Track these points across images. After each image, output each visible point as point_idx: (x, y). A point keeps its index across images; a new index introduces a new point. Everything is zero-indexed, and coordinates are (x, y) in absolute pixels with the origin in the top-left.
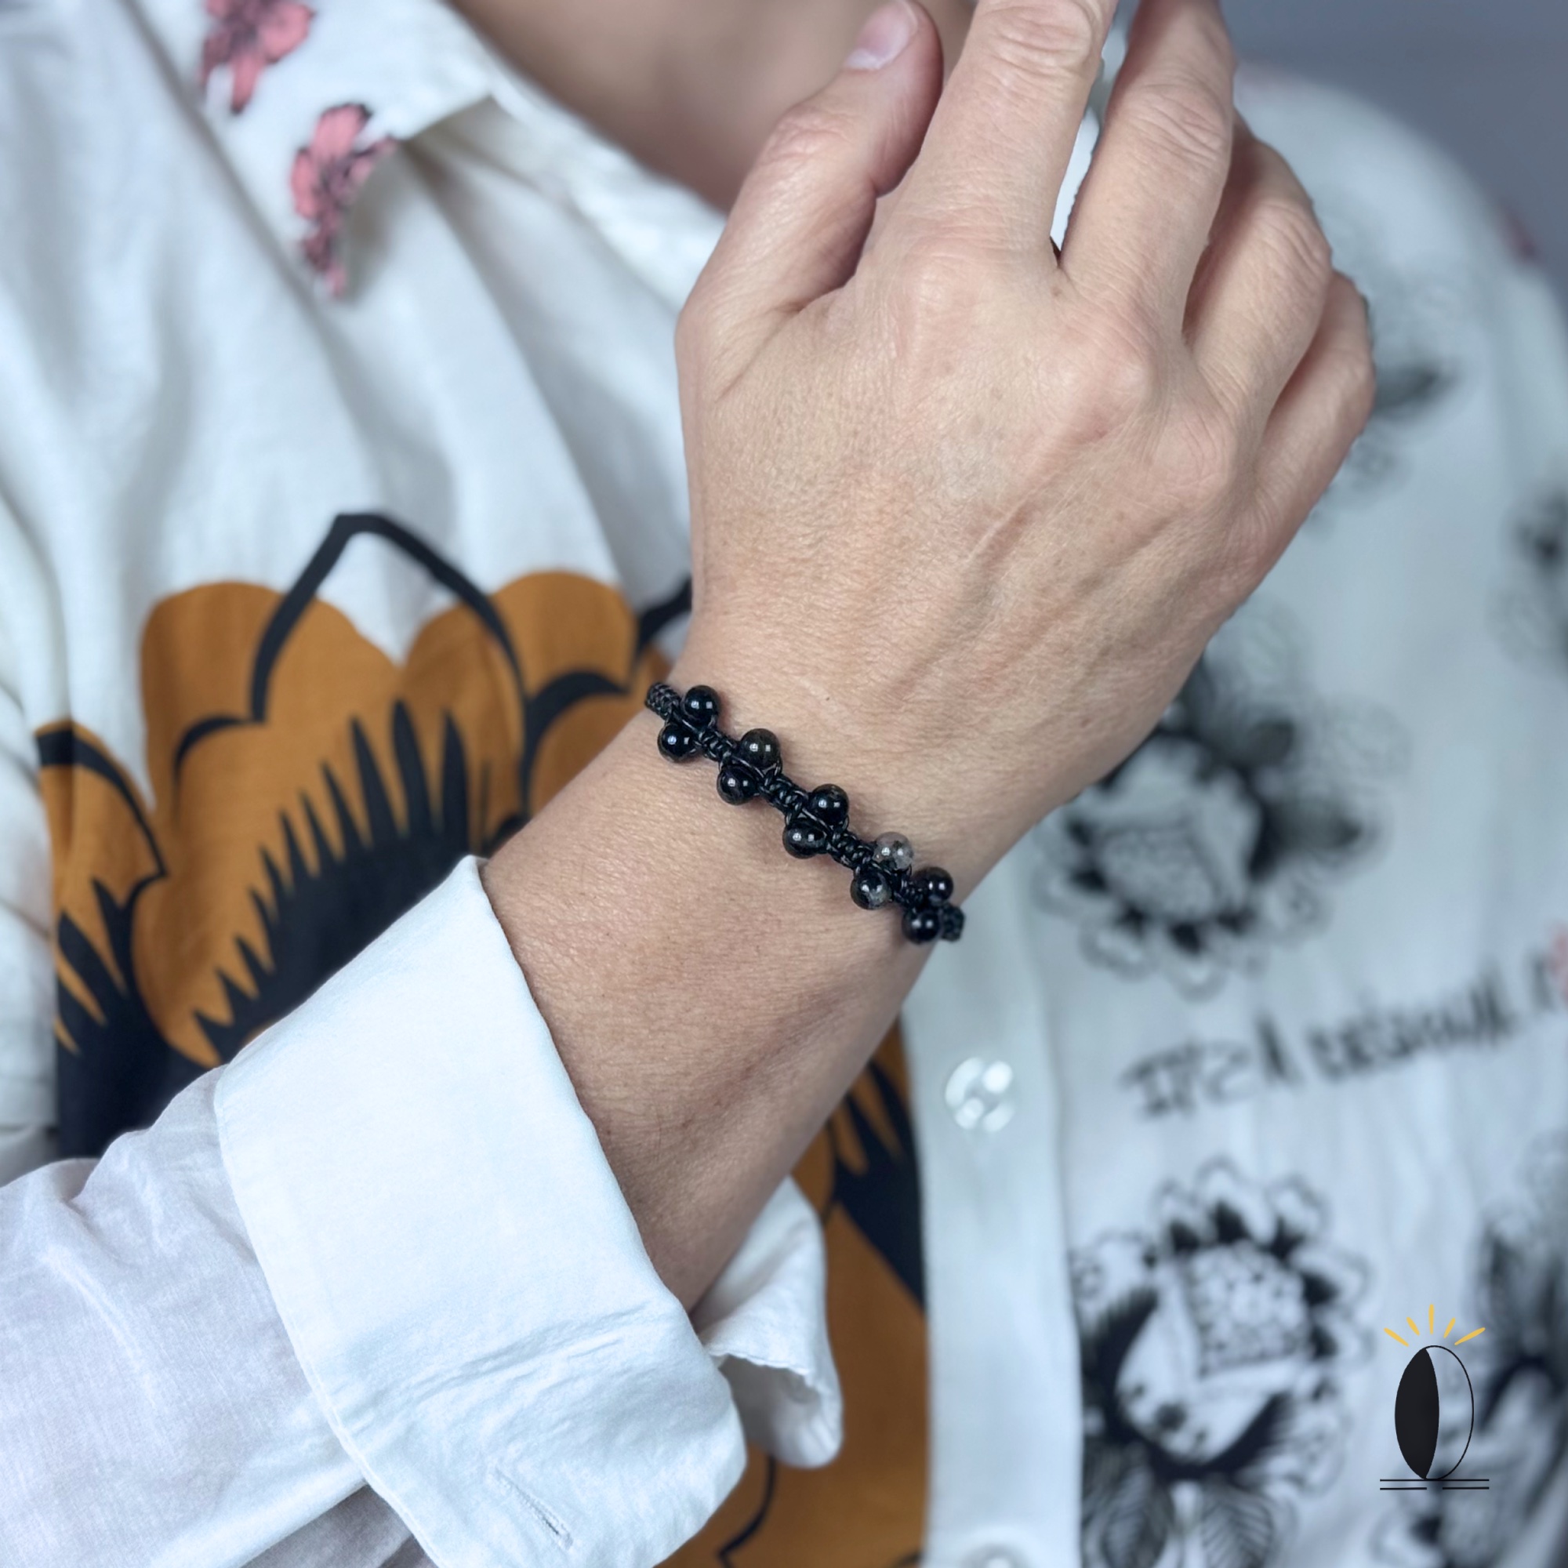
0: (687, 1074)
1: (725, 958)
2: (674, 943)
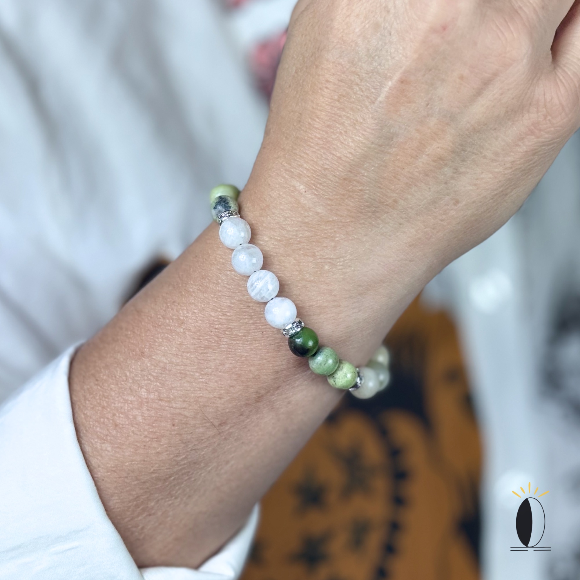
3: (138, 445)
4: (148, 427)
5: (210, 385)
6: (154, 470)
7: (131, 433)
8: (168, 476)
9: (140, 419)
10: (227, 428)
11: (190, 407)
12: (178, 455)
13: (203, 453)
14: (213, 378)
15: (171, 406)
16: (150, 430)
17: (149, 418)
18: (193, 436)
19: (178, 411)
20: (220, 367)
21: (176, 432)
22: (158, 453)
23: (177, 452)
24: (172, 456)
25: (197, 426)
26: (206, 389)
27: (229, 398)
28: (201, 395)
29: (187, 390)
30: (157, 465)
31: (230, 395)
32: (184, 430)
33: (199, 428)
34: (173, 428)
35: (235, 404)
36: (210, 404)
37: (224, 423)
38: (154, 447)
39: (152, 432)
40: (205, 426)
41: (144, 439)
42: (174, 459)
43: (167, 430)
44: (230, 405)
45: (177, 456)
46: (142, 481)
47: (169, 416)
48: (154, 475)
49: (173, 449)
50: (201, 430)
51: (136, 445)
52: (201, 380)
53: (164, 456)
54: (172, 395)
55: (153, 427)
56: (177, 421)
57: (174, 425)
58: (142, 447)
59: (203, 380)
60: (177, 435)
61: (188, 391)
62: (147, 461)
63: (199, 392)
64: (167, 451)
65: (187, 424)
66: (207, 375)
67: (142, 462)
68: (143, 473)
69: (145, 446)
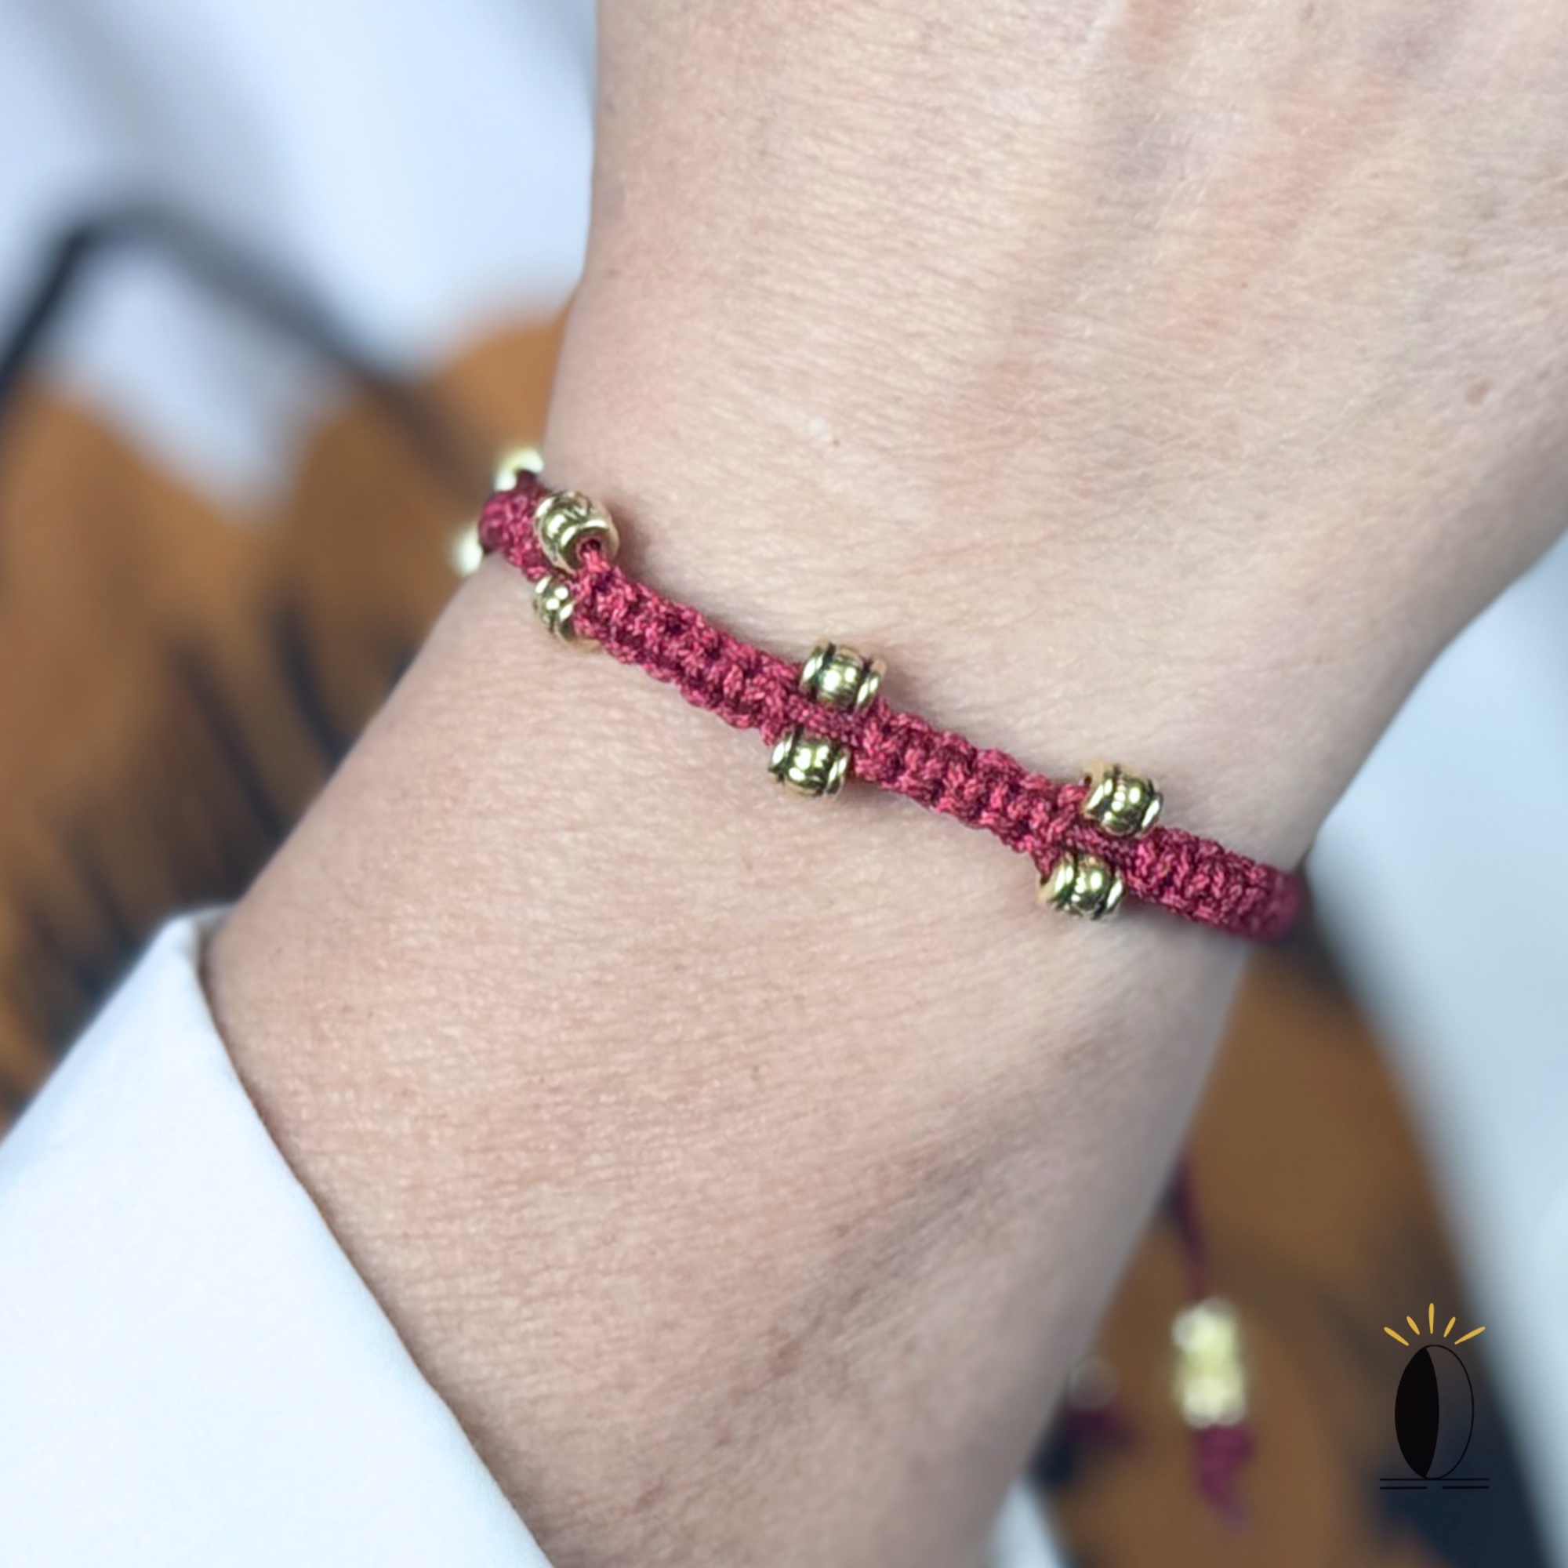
1: (681, 1107)
2: (555, 1090)
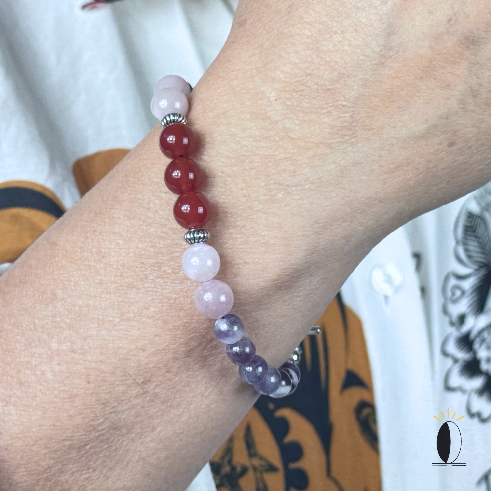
0: (143, 350)
3: (47, 406)
4: (59, 385)
5: (132, 334)
6: (67, 437)
7: (38, 393)
8: (83, 444)
9: (49, 375)
10: (152, 387)
11: (108, 361)
12: (94, 418)
13: (124, 416)
14: (135, 324)
15: (85, 359)
16: (62, 389)
17: (60, 374)
18: (112, 396)
19: (93, 365)
20: (144, 311)
21: (91, 391)
22: (70, 416)
23: (93, 415)
24: (87, 420)
25: (117, 383)
26: (127, 339)
27: (153, 350)
28: (121, 345)
29: (104, 340)
30: (70, 431)
31: (154, 346)
32: (101, 388)
33: (118, 385)
34: (88, 386)
35: (161, 357)
36: (132, 357)
37: (148, 381)
38: (66, 409)
39: (63, 391)
40: (125, 384)
41: (55, 400)
42: (90, 423)
43: (81, 389)
44: (155, 359)
45: (93, 420)
46: (53, 449)
47: (83, 371)
48: (67, 443)
49: (89, 411)
50: (121, 388)
51: (44, 407)
52: (121, 327)
53: (78, 420)
54: (88, 346)
55: (65, 385)
56: (93, 377)
57: (89, 383)
58: (52, 409)
59: (124, 327)
60: (93, 395)
61: (106, 340)
62: (58, 426)
63: (118, 342)
64: (81, 414)
65: (104, 381)
66: (128, 321)
67: (53, 427)
68: (54, 441)
69: (55, 408)
